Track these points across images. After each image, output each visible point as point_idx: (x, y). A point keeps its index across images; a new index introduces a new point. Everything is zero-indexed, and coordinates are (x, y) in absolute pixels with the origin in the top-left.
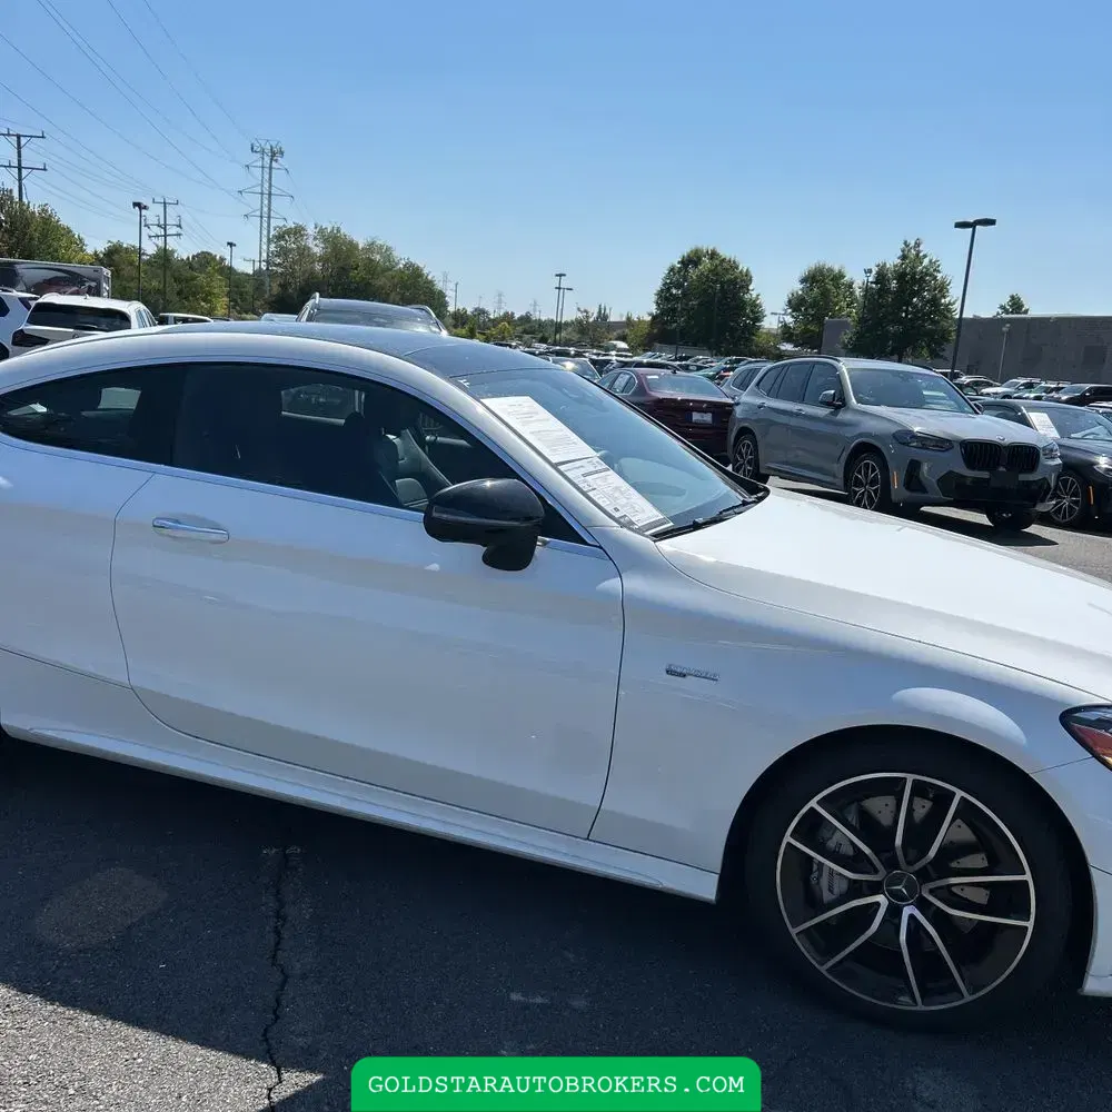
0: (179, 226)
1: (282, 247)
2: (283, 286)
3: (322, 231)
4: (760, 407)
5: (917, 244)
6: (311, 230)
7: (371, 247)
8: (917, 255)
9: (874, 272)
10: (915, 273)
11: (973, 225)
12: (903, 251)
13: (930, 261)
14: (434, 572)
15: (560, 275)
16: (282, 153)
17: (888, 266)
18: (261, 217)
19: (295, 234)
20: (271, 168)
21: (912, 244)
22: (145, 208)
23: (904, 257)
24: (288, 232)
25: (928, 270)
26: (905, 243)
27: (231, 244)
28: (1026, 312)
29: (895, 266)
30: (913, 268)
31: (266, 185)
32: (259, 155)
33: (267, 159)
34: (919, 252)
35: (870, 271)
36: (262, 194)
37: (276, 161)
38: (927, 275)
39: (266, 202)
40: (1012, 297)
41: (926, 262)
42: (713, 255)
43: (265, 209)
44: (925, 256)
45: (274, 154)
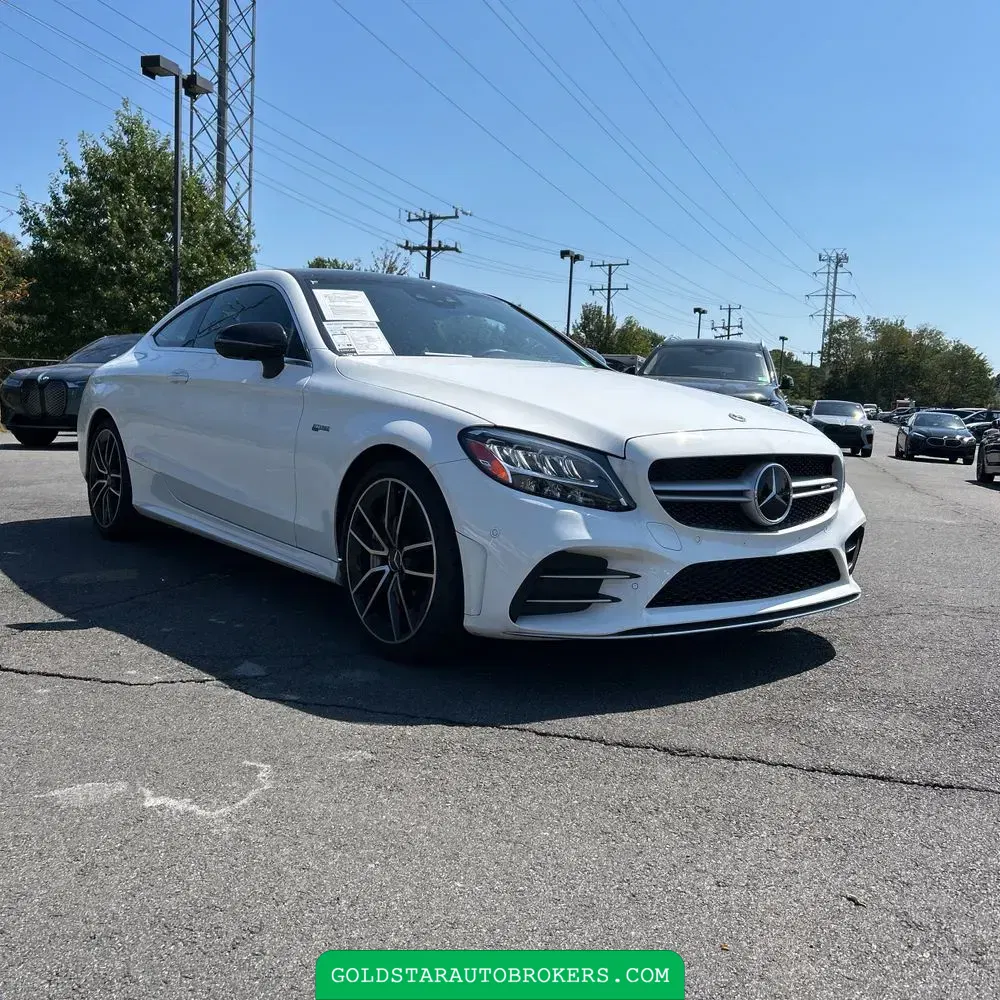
0: (741, 327)
1: (835, 339)
2: (835, 373)
3: (873, 322)
6: (864, 322)
7: (921, 334)
16: (847, 259)
18: (825, 316)
19: (850, 326)
20: (836, 273)
22: (704, 312)
24: (842, 325)
27: (783, 339)
31: (831, 288)
32: (825, 263)
33: (833, 265)
36: (827, 296)
37: (841, 266)
39: (830, 302)
43: (829, 309)
45: (840, 261)
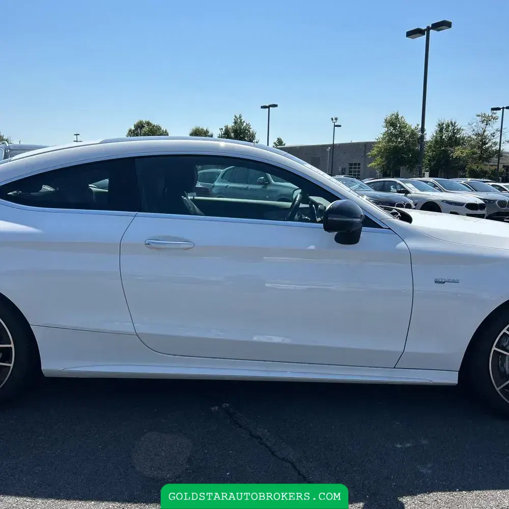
4: (226, 187)
5: (240, 117)
8: (241, 121)
9: (224, 130)
10: (241, 130)
11: (268, 107)
12: (235, 120)
13: (246, 124)
14: (312, 250)
15: (77, 135)
17: (229, 127)
21: (238, 117)
23: (235, 123)
25: (246, 128)
26: (235, 116)
28: (284, 145)
29: (232, 127)
30: (240, 127)
34: (241, 120)
35: (222, 129)
38: (246, 130)
40: (278, 139)
41: (245, 124)
42: (148, 124)
44: (244, 122)
